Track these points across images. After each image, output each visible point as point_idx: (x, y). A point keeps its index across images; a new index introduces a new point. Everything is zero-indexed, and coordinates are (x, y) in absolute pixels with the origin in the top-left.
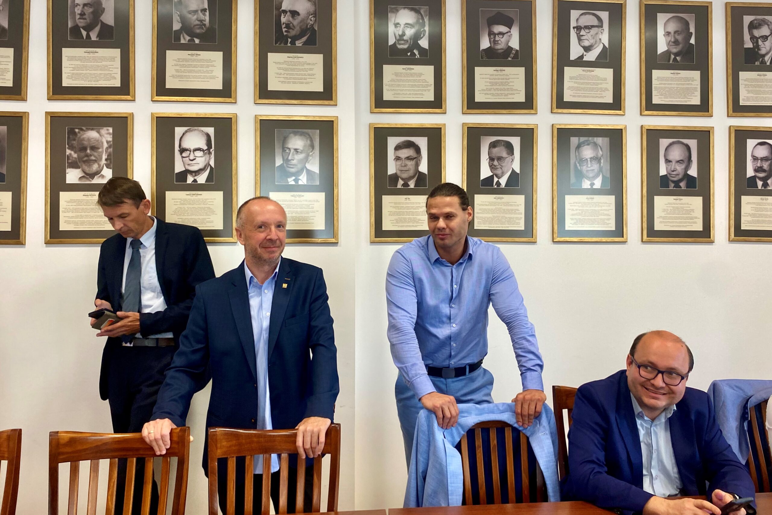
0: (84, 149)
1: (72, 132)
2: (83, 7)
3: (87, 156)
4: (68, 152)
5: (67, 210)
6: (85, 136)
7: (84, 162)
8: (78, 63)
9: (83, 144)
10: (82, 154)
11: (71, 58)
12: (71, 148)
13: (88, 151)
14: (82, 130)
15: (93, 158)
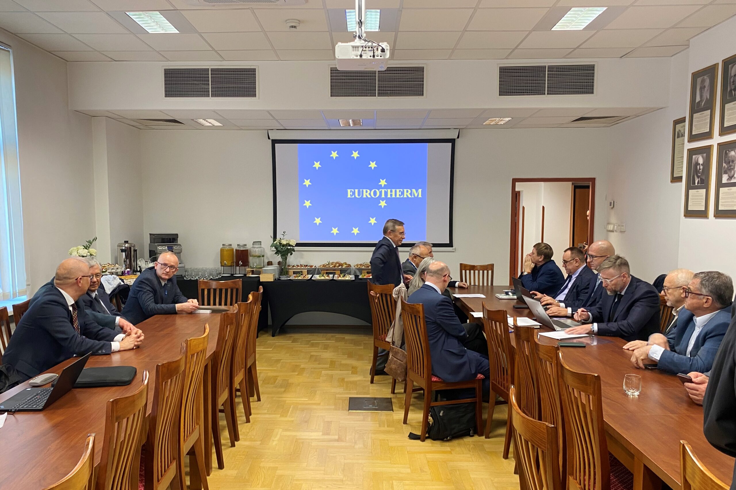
0: (730, 162)
1: (726, 154)
2: (734, 77)
3: (730, 166)
4: (724, 165)
5: (722, 199)
6: (730, 155)
7: (729, 170)
8: (731, 111)
9: (729, 160)
10: (729, 165)
11: (729, 109)
12: (725, 163)
13: (731, 163)
14: (729, 151)
15: (732, 167)
